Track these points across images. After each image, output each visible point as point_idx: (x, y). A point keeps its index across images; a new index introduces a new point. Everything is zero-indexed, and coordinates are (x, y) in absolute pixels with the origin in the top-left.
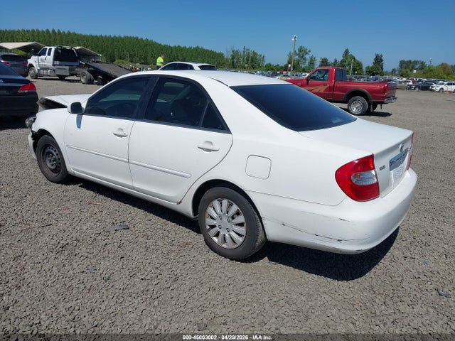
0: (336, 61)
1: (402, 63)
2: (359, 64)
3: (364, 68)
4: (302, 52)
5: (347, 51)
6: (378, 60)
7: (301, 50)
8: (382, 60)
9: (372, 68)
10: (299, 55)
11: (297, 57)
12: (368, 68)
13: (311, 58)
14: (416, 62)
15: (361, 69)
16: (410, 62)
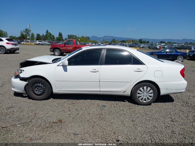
0: (43, 35)
1: (68, 36)
2: (53, 36)
3: (55, 38)
4: (27, 31)
5: (47, 31)
6: (60, 35)
7: (26, 30)
8: (62, 35)
9: (59, 38)
10: (26, 32)
11: (25, 33)
12: (57, 38)
13: (32, 33)
14: (73, 36)
15: (54, 38)
16: (71, 35)
